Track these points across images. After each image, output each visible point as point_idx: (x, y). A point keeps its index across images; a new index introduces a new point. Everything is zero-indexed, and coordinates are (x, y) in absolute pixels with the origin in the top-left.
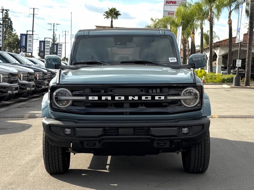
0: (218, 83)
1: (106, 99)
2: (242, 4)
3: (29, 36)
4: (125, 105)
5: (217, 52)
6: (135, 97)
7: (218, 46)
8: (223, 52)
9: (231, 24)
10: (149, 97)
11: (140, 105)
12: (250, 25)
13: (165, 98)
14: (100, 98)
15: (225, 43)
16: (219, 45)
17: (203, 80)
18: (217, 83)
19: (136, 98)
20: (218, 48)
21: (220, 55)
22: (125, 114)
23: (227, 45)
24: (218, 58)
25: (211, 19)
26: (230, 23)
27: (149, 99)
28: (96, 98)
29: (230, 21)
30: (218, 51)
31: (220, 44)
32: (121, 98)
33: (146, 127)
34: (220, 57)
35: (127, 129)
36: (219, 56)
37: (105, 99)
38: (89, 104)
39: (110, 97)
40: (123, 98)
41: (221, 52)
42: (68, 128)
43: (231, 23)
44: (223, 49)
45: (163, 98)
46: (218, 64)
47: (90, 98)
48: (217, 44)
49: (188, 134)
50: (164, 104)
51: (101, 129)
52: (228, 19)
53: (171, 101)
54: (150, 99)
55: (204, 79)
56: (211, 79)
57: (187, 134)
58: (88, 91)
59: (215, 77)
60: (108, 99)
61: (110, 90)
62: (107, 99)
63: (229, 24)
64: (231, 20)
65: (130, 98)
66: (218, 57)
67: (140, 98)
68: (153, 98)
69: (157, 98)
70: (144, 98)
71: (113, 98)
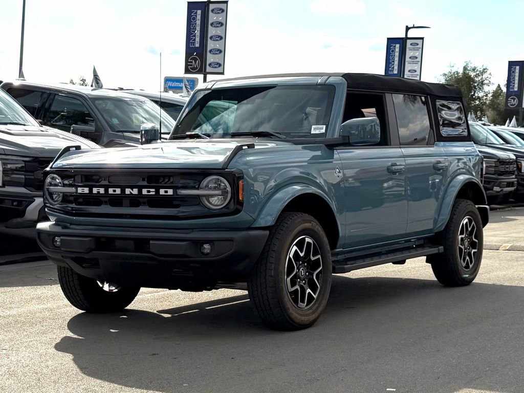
3: (411, 44)
4: (124, 203)
6: (134, 189)
10: (151, 190)
13: (175, 192)
14: (91, 190)
19: (135, 191)
27: (151, 193)
28: (86, 190)
32: (116, 191)
37: (97, 192)
39: (103, 189)
40: (118, 191)
45: (170, 192)
47: (80, 190)
49: (211, 255)
50: (175, 203)
54: (154, 193)
57: (208, 254)
60: (101, 193)
61: (104, 178)
62: (99, 192)
65: (128, 191)
67: (140, 192)
68: (157, 192)
69: (162, 192)
70: (145, 191)
71: (106, 191)
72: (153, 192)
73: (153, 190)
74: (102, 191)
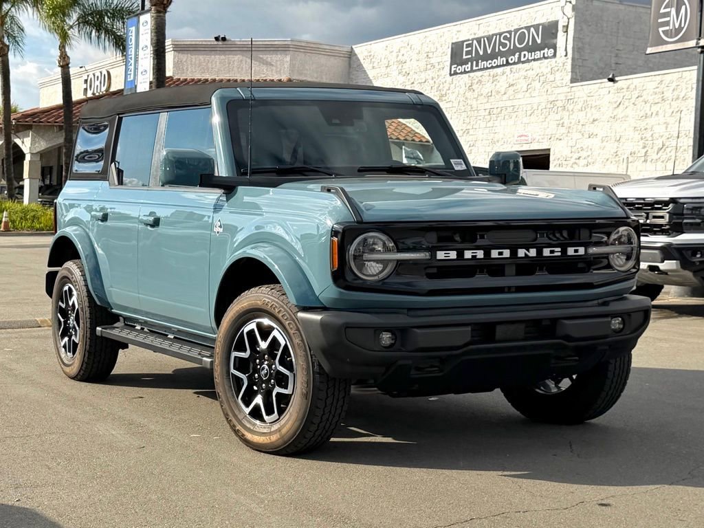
0: (48, 230)
1: (474, 257)
2: (138, 15)
4: (508, 270)
5: (23, 142)
6: (531, 250)
7: (29, 127)
8: (42, 145)
9: (69, 68)
10: (556, 249)
11: (538, 268)
12: (157, 75)
14: (460, 254)
15: (49, 119)
16: (31, 123)
17: (5, 222)
18: (43, 230)
19: (533, 253)
20: (27, 131)
21: (35, 152)
22: (506, 290)
23: (56, 126)
24: (30, 162)
25: (4, 50)
26: (65, 63)
27: (556, 254)
28: (453, 255)
29: (64, 58)
30: (28, 141)
31: (34, 122)
32: (504, 254)
33: (546, 319)
34: (34, 159)
35: (512, 327)
36: (32, 154)
37: (472, 256)
38: (435, 270)
39: (482, 252)
40: (507, 253)
41: (37, 145)
42: (387, 331)
43: (68, 64)
44: (42, 137)
46: (30, 178)
47: (441, 255)
48: (27, 122)
49: (622, 333)
51: (469, 329)
52: (58, 53)
53: (594, 258)
54: (559, 254)
55: (7, 219)
56: (24, 218)
57: (619, 331)
58: (432, 238)
59: (34, 213)
60: (478, 257)
61: (480, 235)
62: (476, 256)
63: (61, 66)
64: (66, 55)
65: (521, 253)
66: (28, 158)
67: (540, 252)
68: (564, 252)
69: (571, 251)
70: (546, 252)
71: (487, 254)
72: (558, 252)
73: (559, 249)
74: (480, 254)
